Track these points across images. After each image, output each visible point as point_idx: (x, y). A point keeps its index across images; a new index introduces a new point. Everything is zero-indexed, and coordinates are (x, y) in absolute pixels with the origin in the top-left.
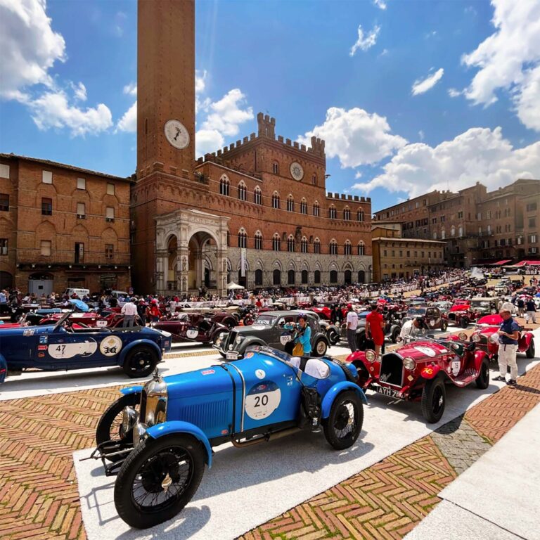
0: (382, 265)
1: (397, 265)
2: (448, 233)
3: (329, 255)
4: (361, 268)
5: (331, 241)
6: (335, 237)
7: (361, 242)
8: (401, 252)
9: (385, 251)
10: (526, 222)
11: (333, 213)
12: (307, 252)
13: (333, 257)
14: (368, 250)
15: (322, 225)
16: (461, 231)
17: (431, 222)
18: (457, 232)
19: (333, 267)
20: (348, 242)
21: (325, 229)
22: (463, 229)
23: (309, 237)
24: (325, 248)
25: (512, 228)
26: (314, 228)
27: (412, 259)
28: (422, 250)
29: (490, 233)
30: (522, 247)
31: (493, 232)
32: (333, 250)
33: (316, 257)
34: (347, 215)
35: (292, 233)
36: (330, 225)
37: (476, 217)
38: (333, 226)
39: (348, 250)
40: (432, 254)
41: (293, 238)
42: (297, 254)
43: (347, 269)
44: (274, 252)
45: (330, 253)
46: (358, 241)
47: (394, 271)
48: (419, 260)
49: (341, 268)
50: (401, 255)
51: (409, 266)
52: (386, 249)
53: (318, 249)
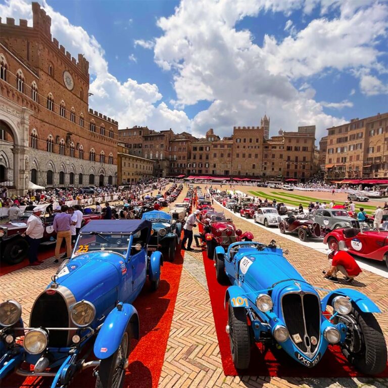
0: (123, 172)
1: (131, 174)
2: (154, 155)
3: (89, 161)
4: (110, 173)
5: (91, 150)
6: (94, 147)
7: (111, 154)
8: (133, 164)
9: (125, 163)
10: (192, 157)
11: (92, 127)
12: (74, 157)
13: (92, 163)
14: (115, 160)
15: (86, 136)
16: (161, 156)
17: (144, 147)
18: (159, 156)
19: (92, 172)
20: (102, 152)
21: (87, 139)
22: (163, 155)
23: (76, 144)
24: (87, 155)
25: (186, 158)
26: (80, 136)
27: (139, 170)
28: (144, 165)
29: (175, 159)
30: (189, 169)
31: (177, 159)
32: (92, 157)
33: (81, 162)
34: (102, 130)
35: (63, 137)
36: (90, 136)
37: (169, 149)
38: (93, 138)
39: (103, 159)
40: (145, 167)
41: (64, 142)
42: (67, 158)
43: (101, 174)
44: (48, 153)
45: (90, 160)
46: (109, 153)
47: (129, 177)
48: (142, 171)
49: (97, 173)
50: (133, 167)
51: (137, 174)
52: (126, 161)
53: (82, 157)
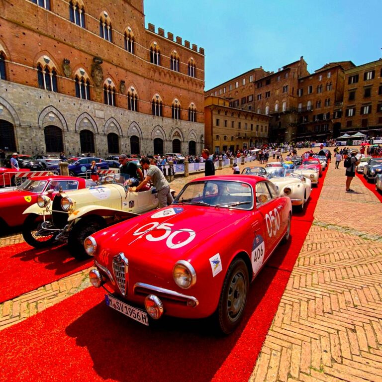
0: (214, 136)
1: (229, 137)
2: (272, 108)
3: (151, 117)
4: (192, 138)
5: (154, 97)
6: (159, 92)
7: (192, 105)
8: (233, 122)
9: (218, 120)
10: (346, 96)
11: (153, 56)
12: (115, 105)
13: (158, 120)
14: (200, 116)
15: (142, 71)
16: (284, 106)
17: (256, 98)
18: (280, 108)
19: (158, 134)
20: (176, 101)
21: (144, 78)
22: (287, 104)
23: (118, 83)
24: (145, 105)
25: (332, 102)
26: (127, 70)
27: (243, 131)
28: (252, 122)
29: (309, 109)
30: (339, 120)
31: (312, 107)
32: (157, 109)
33: (132, 115)
34: (174, 62)
35: (82, 65)
36: (152, 72)
37: (298, 94)
38: (156, 76)
39: (176, 113)
40: (255, 127)
41: (86, 76)
42: (96, 105)
43: (175, 138)
45: (154, 114)
46: (189, 103)
47: (225, 143)
48: (248, 132)
49: (167, 136)
50: (233, 126)
51: (240, 138)
52: (219, 117)
53: (133, 104)
